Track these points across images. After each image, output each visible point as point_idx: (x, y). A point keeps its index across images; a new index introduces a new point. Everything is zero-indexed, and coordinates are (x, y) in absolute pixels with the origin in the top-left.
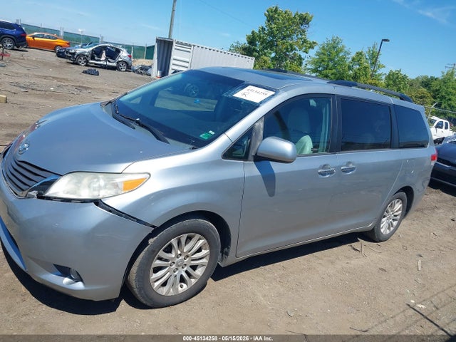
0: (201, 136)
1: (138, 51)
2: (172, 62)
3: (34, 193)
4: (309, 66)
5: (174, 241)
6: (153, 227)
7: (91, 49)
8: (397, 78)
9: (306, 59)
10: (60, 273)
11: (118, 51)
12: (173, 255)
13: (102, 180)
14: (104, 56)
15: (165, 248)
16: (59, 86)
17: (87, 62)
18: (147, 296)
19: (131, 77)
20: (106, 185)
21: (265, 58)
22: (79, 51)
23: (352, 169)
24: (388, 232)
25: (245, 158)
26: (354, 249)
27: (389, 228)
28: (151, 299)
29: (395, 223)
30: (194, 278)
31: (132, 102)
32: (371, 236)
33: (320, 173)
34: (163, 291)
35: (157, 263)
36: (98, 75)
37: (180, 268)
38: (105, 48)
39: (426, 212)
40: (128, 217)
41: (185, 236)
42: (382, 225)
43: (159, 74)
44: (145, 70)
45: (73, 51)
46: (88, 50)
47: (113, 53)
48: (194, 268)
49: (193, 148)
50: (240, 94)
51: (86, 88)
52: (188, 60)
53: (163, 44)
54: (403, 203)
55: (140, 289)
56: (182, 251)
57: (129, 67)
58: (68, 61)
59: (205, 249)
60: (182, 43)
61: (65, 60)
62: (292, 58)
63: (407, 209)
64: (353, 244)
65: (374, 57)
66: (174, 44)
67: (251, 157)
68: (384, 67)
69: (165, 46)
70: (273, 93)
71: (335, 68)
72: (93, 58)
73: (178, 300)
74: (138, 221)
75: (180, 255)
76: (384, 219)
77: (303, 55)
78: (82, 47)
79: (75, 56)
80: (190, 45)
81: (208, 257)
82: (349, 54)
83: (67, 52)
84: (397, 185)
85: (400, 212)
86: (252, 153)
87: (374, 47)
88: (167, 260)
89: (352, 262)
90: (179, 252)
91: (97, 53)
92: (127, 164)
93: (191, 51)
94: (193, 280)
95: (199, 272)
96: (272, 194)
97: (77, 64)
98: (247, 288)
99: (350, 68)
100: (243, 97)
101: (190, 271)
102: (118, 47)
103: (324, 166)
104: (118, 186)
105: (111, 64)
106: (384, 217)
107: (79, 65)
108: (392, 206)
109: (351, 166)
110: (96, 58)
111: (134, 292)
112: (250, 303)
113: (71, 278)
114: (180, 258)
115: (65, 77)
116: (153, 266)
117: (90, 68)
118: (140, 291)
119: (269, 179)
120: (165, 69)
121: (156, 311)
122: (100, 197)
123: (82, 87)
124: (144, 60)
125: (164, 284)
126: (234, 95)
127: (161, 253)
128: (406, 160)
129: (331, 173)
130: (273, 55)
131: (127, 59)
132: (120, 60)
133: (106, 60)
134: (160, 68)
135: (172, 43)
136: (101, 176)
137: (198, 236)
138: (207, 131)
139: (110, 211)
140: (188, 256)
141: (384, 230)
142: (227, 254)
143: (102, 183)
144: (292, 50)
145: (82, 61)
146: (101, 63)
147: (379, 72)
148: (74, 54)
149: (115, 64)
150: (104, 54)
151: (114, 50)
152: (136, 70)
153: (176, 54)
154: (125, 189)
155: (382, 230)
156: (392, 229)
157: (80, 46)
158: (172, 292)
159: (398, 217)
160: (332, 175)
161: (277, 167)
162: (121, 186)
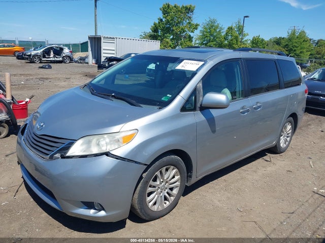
0: (163, 99)
1: (75, 47)
2: (103, 51)
3: (58, 155)
4: (197, 42)
5: (158, 173)
6: (146, 165)
7: (42, 50)
8: (258, 41)
9: (194, 37)
10: (86, 207)
11: (62, 49)
12: (158, 182)
13: (107, 139)
14: (52, 54)
15: (154, 179)
16: (27, 80)
17: (41, 60)
18: (146, 213)
19: (75, 66)
20: (110, 141)
21: (167, 40)
22: (33, 53)
23: (259, 107)
24: (285, 145)
25: (194, 109)
26: (266, 160)
27: (285, 143)
28: (148, 215)
29: (288, 139)
30: (173, 196)
31: (100, 83)
32: (275, 150)
33: (242, 113)
34: (155, 208)
35: (150, 189)
36: (51, 68)
37: (163, 191)
38: (52, 48)
39: (303, 129)
40: (129, 160)
41: (165, 168)
42: (281, 141)
43: (94, 62)
44: (83, 60)
45: (29, 54)
46: (39, 51)
47: (58, 51)
48: (171, 189)
49: (160, 108)
50: (179, 67)
51: (47, 79)
52: (113, 49)
53: (93, 40)
54: (291, 125)
55: (141, 209)
56: (164, 179)
57: (71, 60)
58: (27, 61)
59: (177, 176)
60: (107, 38)
61: (23, 61)
62: (185, 37)
63: (294, 128)
64: (264, 157)
65: (240, 29)
66: (102, 38)
67: (198, 108)
68: (248, 35)
69: (96, 41)
70: (203, 63)
71: (215, 41)
72: (44, 57)
73: (165, 213)
74: (136, 162)
75: (162, 182)
76: (281, 138)
77: (192, 34)
78: (34, 50)
79: (31, 57)
80: (113, 38)
81: (180, 181)
82: (222, 29)
83: (25, 55)
84: (287, 113)
85: (291, 131)
86: (198, 105)
87: (239, 22)
88: (154, 187)
89: (268, 169)
90: (162, 180)
91: (47, 52)
92: (122, 125)
93: (115, 42)
94: (172, 198)
95: (175, 192)
96: (214, 131)
97: (34, 62)
98: (206, 198)
99: (225, 39)
100: (183, 68)
101: (170, 191)
102: (62, 46)
103: (243, 108)
104: (119, 141)
105: (58, 59)
106: (282, 136)
107: (35, 63)
108: (286, 128)
109: (259, 105)
110: (47, 56)
111: (137, 211)
112: (212, 207)
113: (95, 209)
114: (163, 184)
115: (29, 73)
116: (148, 192)
117: (44, 64)
118: (141, 211)
119: (211, 121)
120: (98, 57)
121: (152, 223)
122: (108, 150)
123: (43, 78)
124: (81, 53)
125: (155, 204)
126: (177, 68)
127: (151, 183)
128: (290, 95)
129: (248, 111)
130: (172, 37)
131: (69, 54)
132: (64, 55)
133: (54, 57)
134: (94, 57)
135: (100, 38)
136: (106, 136)
137: (172, 167)
138: (166, 95)
139: (117, 159)
140: (167, 182)
141: (282, 145)
142: (191, 177)
143: (108, 140)
144: (184, 32)
145: (37, 60)
146: (51, 59)
147: (245, 39)
148: (30, 55)
149: (61, 59)
150: (52, 53)
151: (59, 49)
152: (77, 61)
153: (104, 46)
154: (124, 142)
155: (281, 145)
156: (287, 143)
157: (33, 49)
158: (160, 208)
159: (290, 135)
160: (249, 113)
161: (215, 113)
162: (121, 140)
